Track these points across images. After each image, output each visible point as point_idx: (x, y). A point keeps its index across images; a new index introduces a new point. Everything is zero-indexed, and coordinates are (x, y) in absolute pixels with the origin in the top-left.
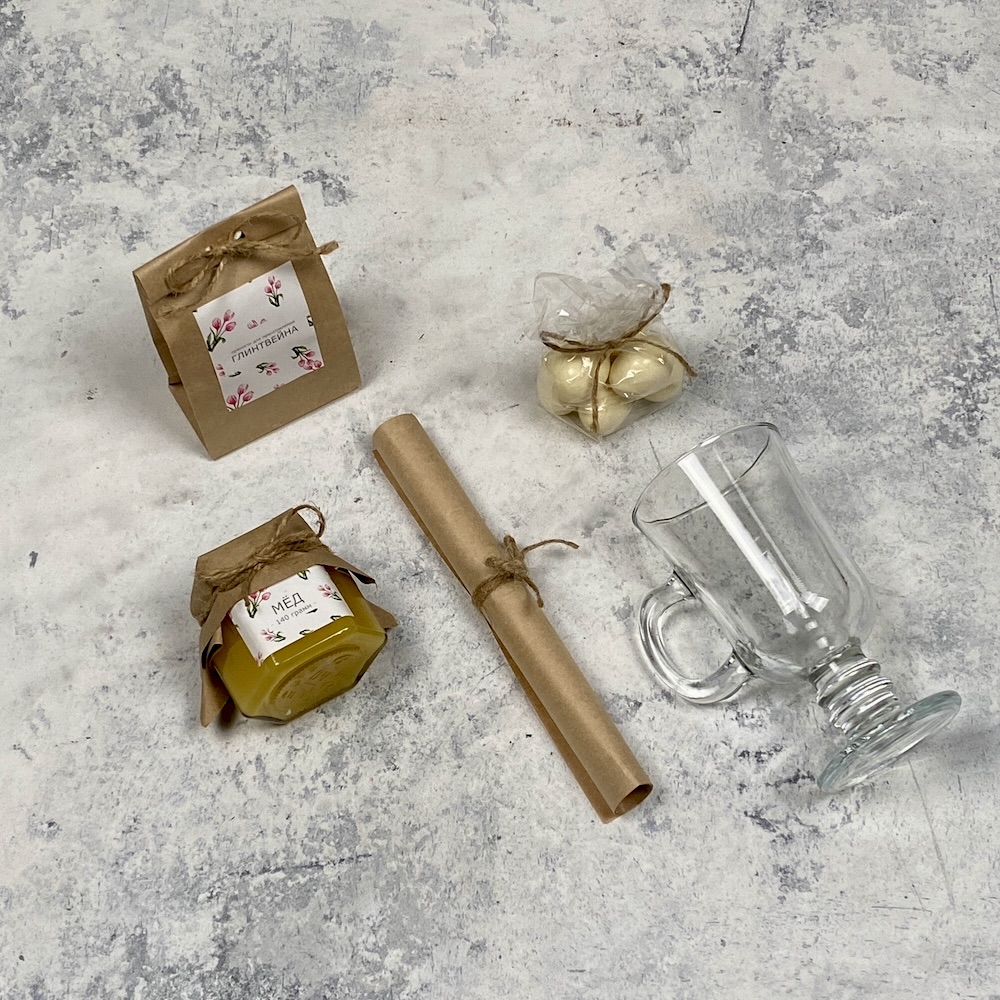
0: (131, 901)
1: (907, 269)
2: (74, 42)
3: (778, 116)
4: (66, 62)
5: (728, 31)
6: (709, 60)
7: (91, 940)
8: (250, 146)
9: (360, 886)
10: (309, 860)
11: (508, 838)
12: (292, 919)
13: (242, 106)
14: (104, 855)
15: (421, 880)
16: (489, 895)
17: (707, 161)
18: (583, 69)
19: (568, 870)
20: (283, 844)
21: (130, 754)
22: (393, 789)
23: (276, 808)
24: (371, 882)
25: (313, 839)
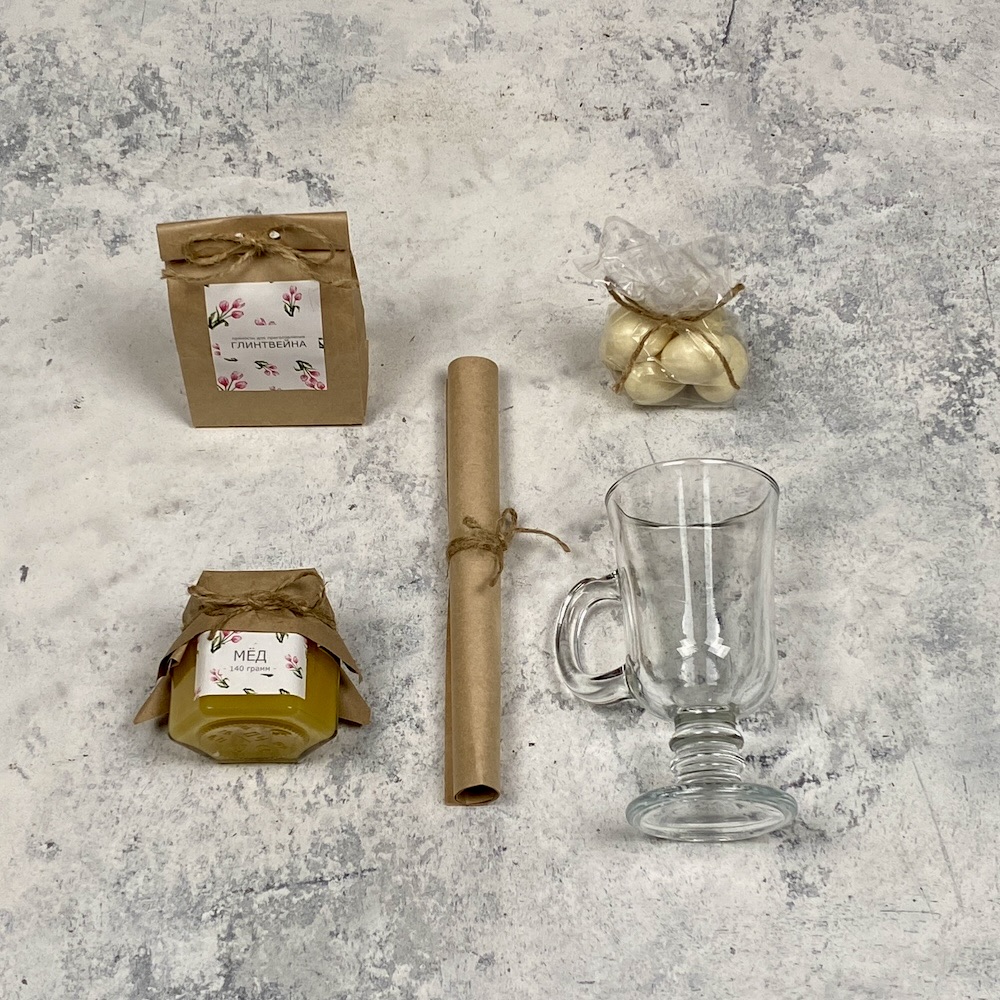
0: (133, 922)
1: (900, 262)
2: (49, 40)
3: (766, 108)
4: (43, 61)
5: (713, 22)
6: (695, 51)
7: (95, 962)
8: (232, 146)
9: (366, 901)
10: (313, 876)
11: (514, 849)
12: (297, 936)
13: (223, 105)
14: (105, 875)
15: (427, 893)
16: (497, 908)
17: (696, 155)
18: (568, 62)
19: (574, 880)
20: (287, 860)
21: (129, 772)
22: (396, 801)
23: (277, 824)
24: (376, 897)
25: (316, 854)
